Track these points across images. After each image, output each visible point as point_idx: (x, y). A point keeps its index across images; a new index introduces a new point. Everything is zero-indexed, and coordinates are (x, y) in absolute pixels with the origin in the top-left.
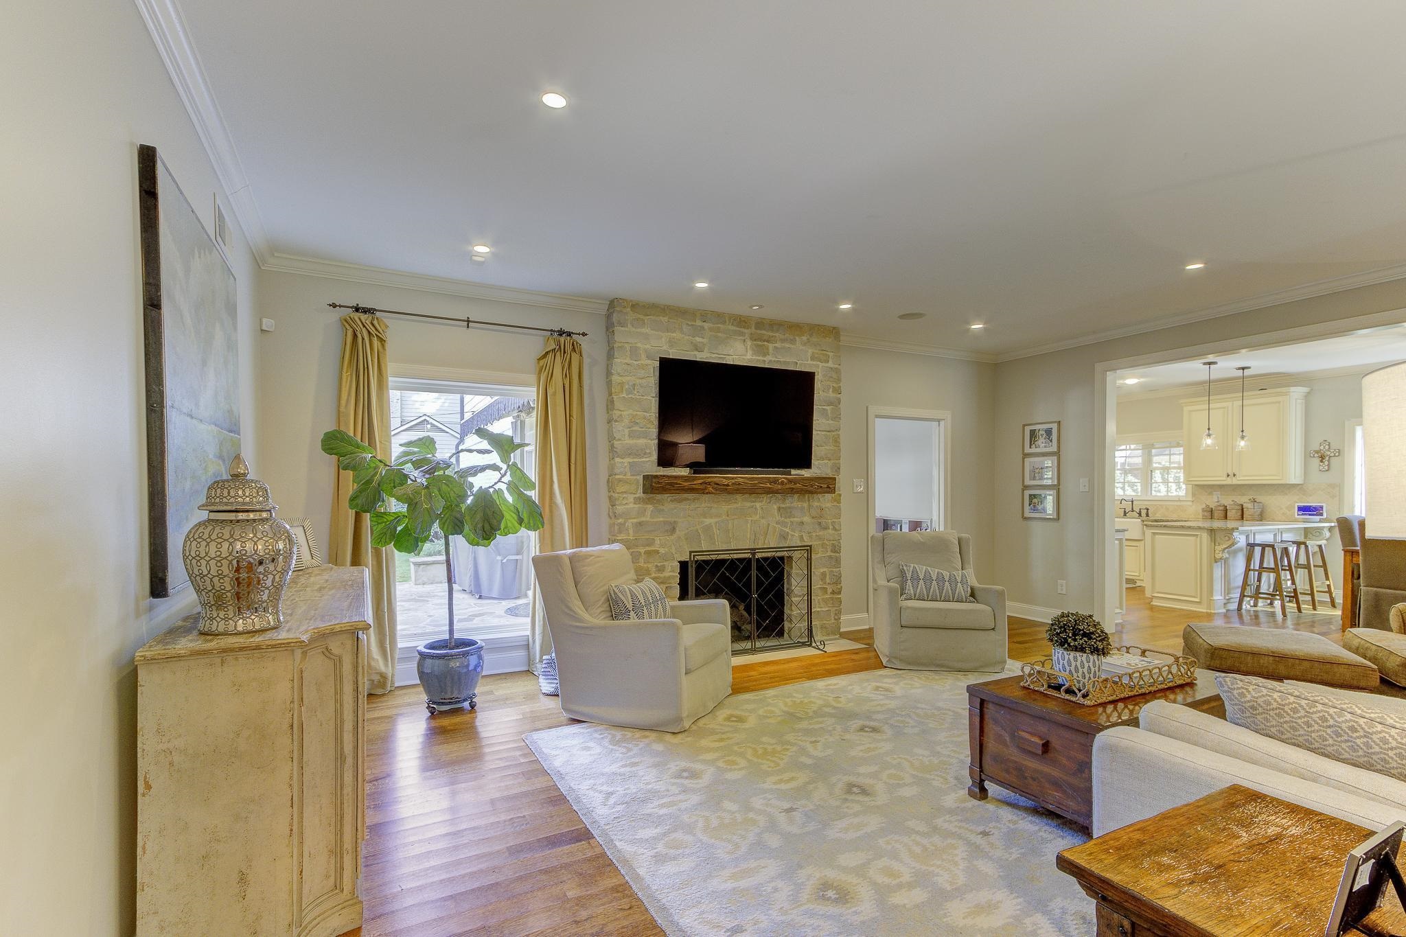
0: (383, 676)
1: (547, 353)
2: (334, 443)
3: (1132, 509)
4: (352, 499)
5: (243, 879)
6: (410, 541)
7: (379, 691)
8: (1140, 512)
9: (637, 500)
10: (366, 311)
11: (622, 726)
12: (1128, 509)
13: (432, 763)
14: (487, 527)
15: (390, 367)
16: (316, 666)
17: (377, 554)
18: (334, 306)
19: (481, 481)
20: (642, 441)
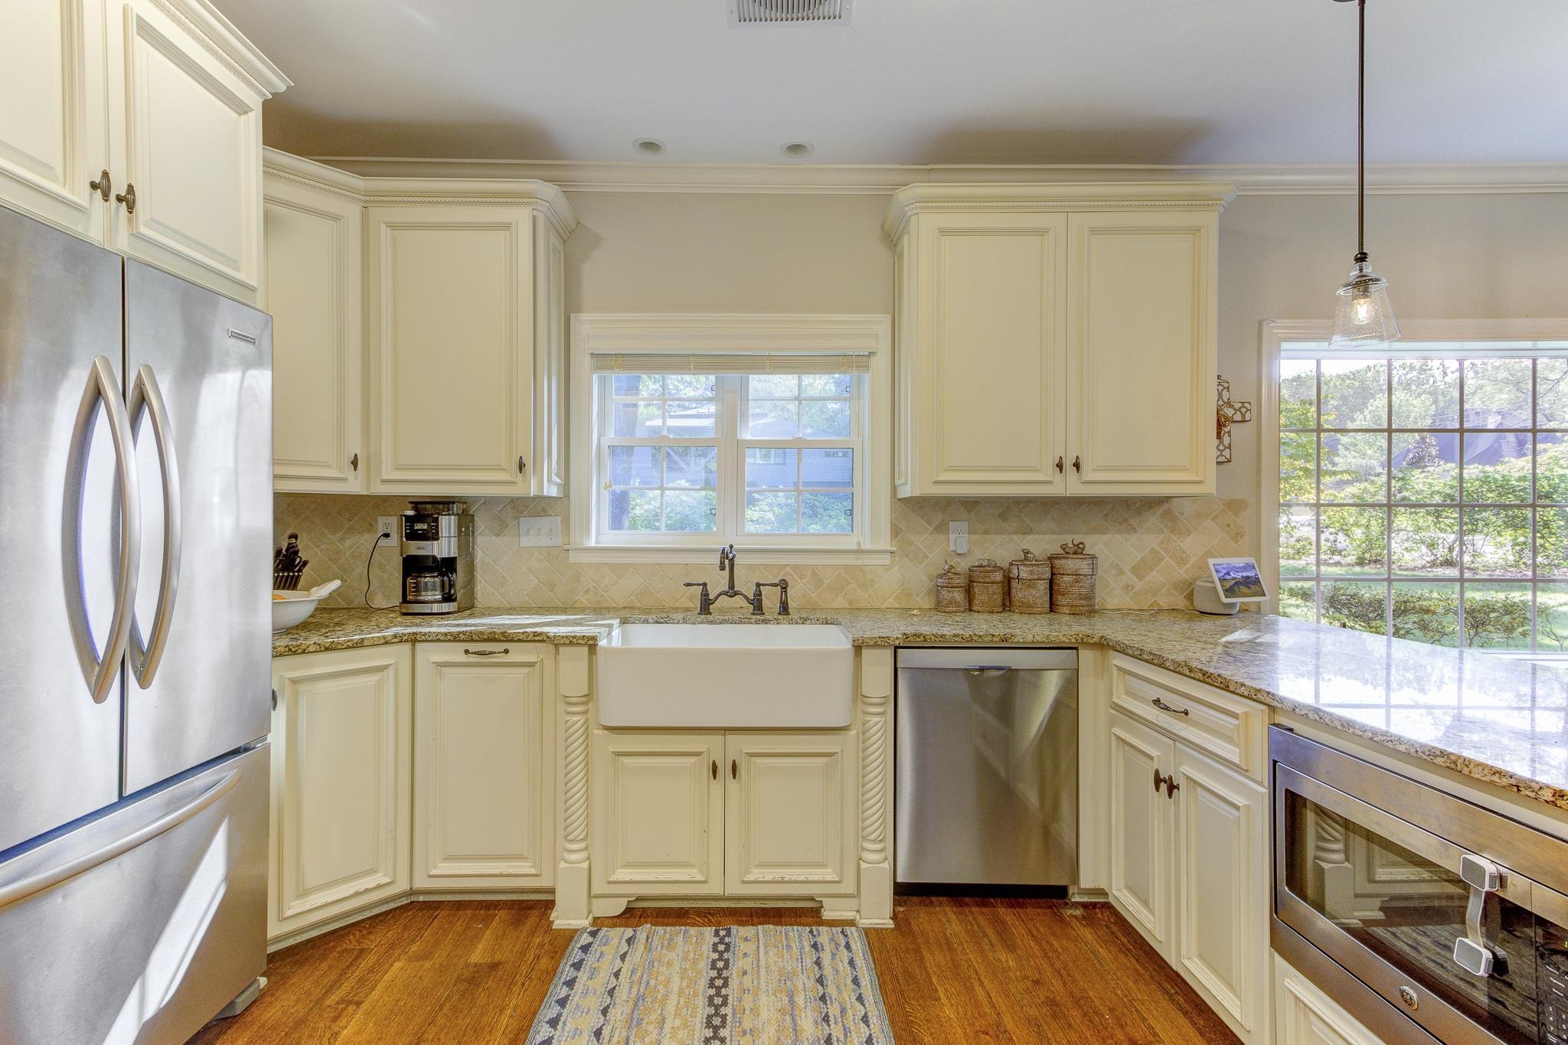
3: (732, 586)
8: (758, 594)
12: (718, 582)
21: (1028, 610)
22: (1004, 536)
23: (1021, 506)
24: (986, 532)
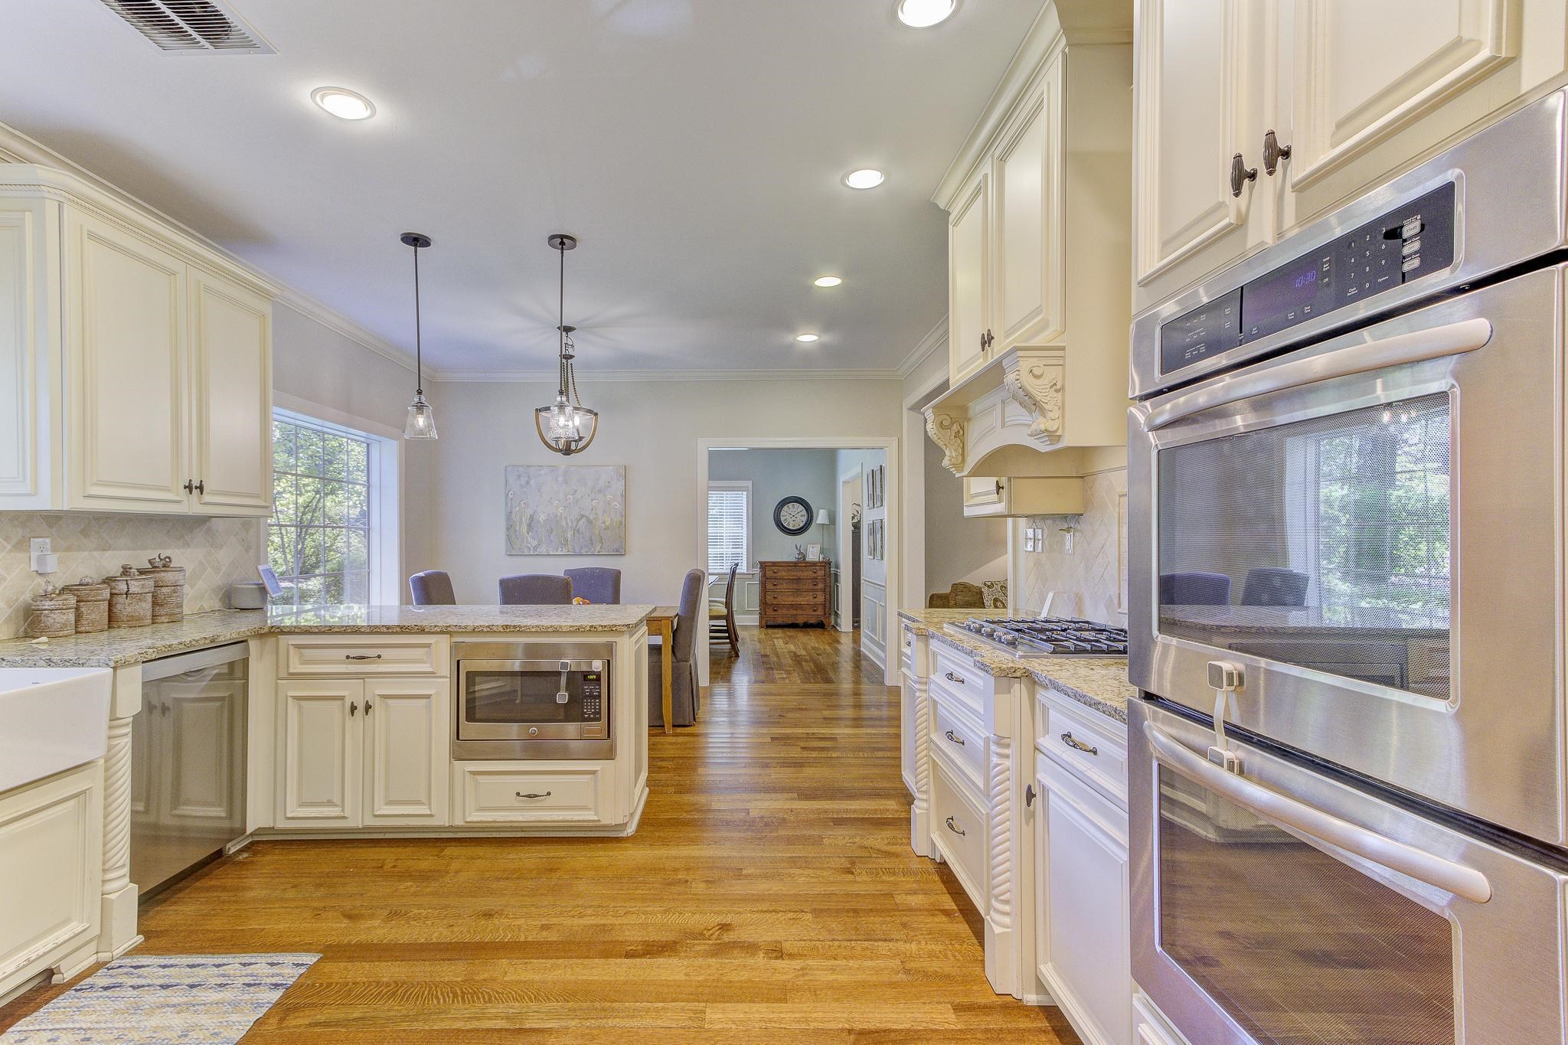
21: (135, 623)
22: (86, 553)
23: (101, 522)
24: (68, 549)
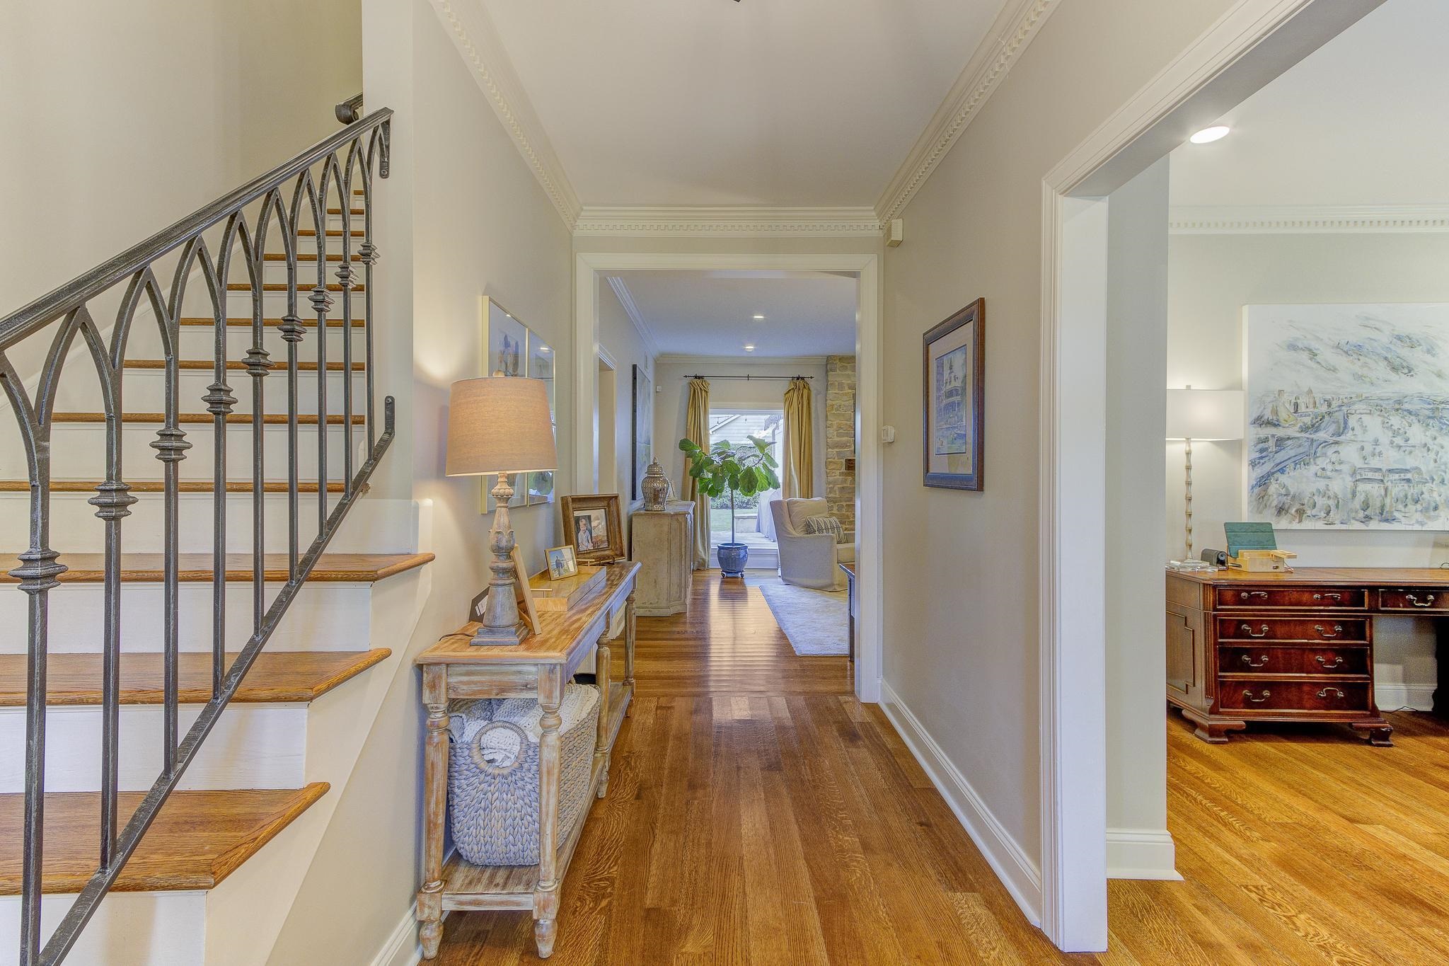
0: (704, 560)
1: (790, 390)
2: (684, 445)
4: (690, 471)
5: (655, 582)
6: (715, 492)
7: (702, 568)
9: (841, 474)
10: (699, 378)
11: (807, 587)
13: (724, 595)
14: (750, 486)
15: (710, 404)
16: (675, 524)
17: (702, 497)
18: (686, 377)
19: (749, 463)
20: (845, 439)
